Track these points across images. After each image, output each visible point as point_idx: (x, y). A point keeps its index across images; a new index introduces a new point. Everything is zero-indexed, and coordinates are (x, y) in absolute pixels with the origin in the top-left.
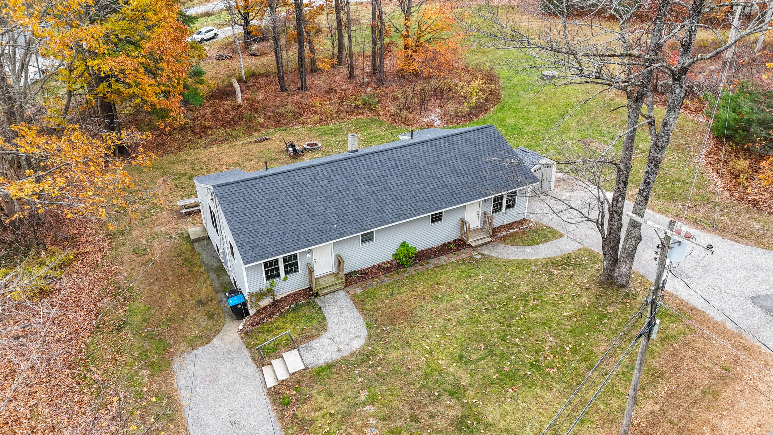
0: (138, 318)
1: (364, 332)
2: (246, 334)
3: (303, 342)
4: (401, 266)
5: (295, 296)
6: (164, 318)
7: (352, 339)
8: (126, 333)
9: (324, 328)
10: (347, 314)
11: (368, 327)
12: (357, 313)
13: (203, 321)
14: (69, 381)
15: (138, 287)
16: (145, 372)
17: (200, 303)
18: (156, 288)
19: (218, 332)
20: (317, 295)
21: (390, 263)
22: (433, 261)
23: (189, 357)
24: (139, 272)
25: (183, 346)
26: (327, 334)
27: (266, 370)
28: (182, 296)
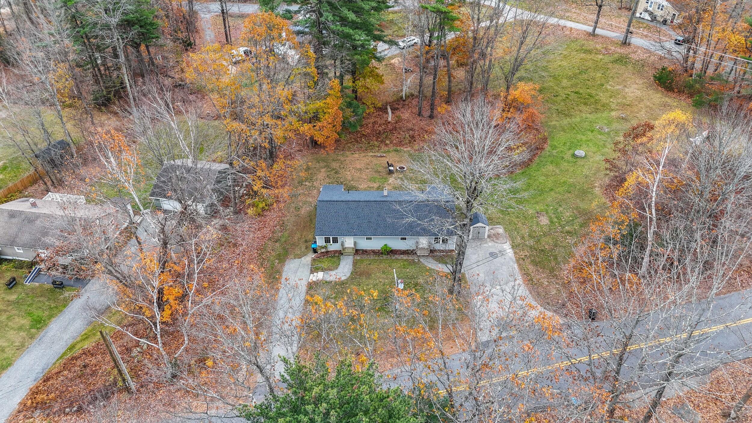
0: (283, 240)
1: (348, 275)
2: (314, 260)
3: (327, 270)
4: (382, 253)
5: (335, 252)
6: (292, 242)
7: (343, 276)
8: (278, 245)
9: (337, 268)
10: (347, 266)
11: (351, 273)
12: (351, 267)
13: (303, 249)
14: (256, 255)
15: (290, 226)
16: (277, 261)
17: (306, 241)
18: (295, 228)
19: (305, 255)
20: (342, 254)
21: (379, 250)
22: (396, 256)
23: (292, 261)
24: (293, 219)
25: (292, 256)
26: (336, 271)
27: (312, 275)
28: (302, 236)
